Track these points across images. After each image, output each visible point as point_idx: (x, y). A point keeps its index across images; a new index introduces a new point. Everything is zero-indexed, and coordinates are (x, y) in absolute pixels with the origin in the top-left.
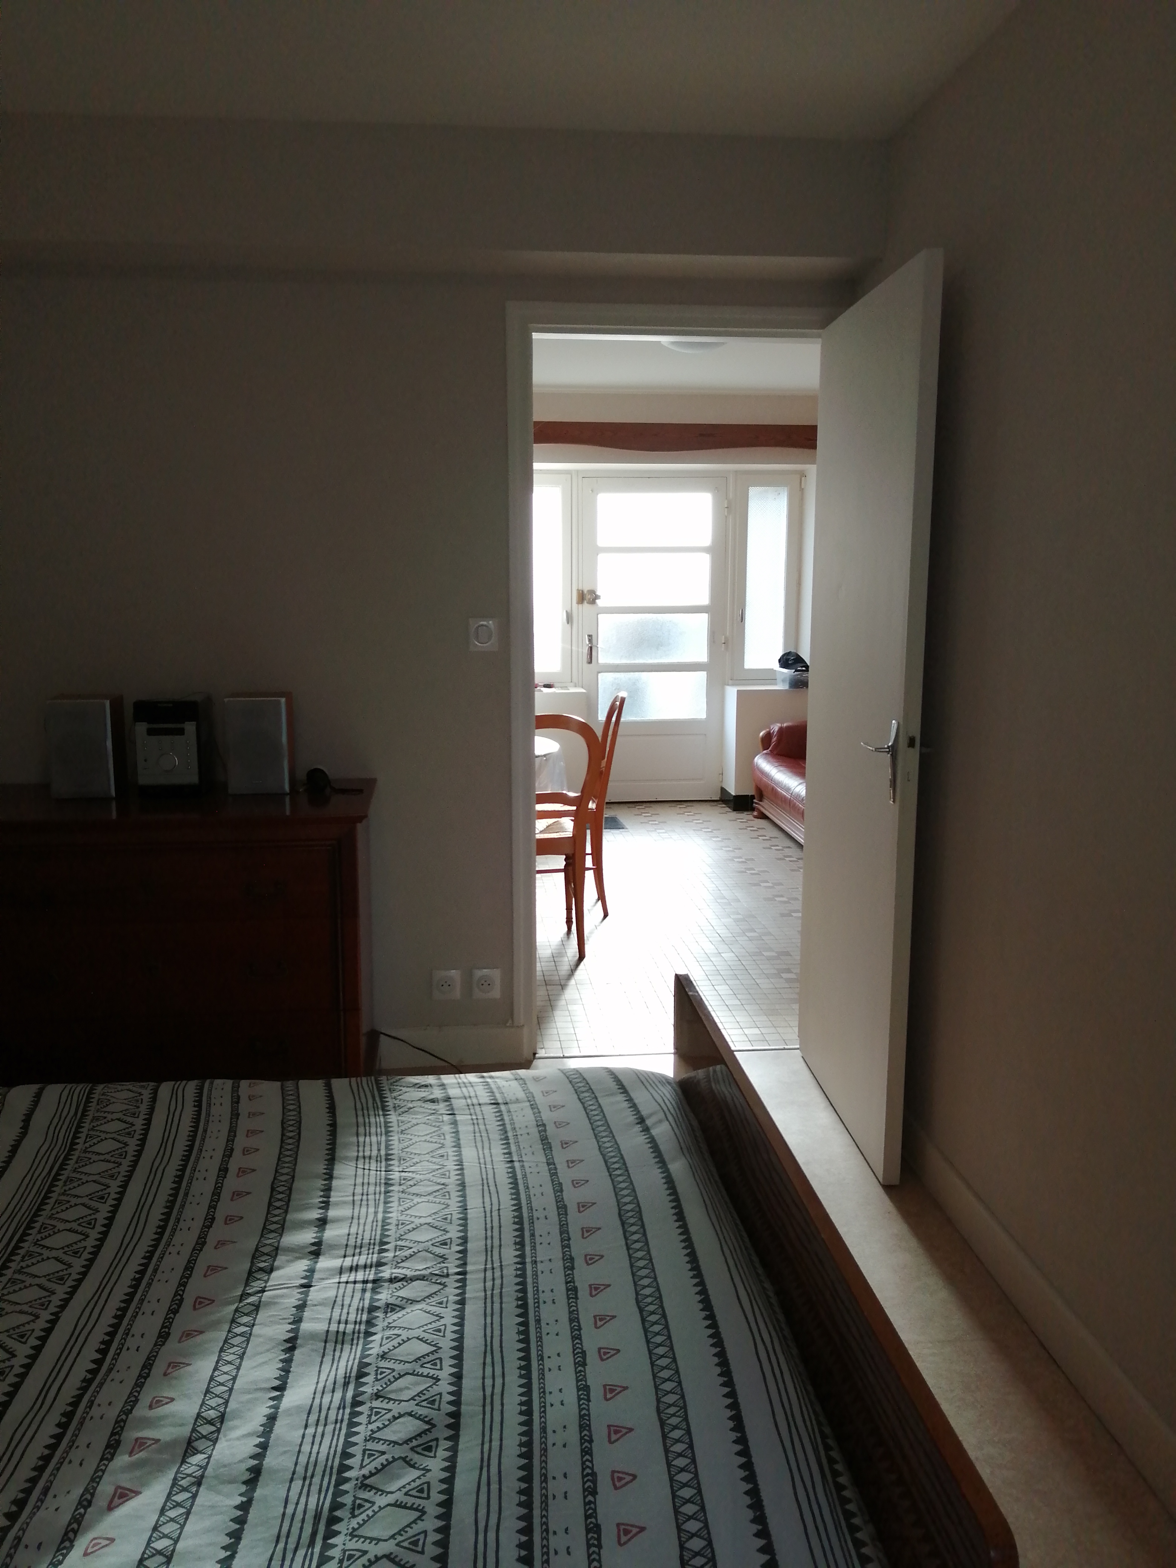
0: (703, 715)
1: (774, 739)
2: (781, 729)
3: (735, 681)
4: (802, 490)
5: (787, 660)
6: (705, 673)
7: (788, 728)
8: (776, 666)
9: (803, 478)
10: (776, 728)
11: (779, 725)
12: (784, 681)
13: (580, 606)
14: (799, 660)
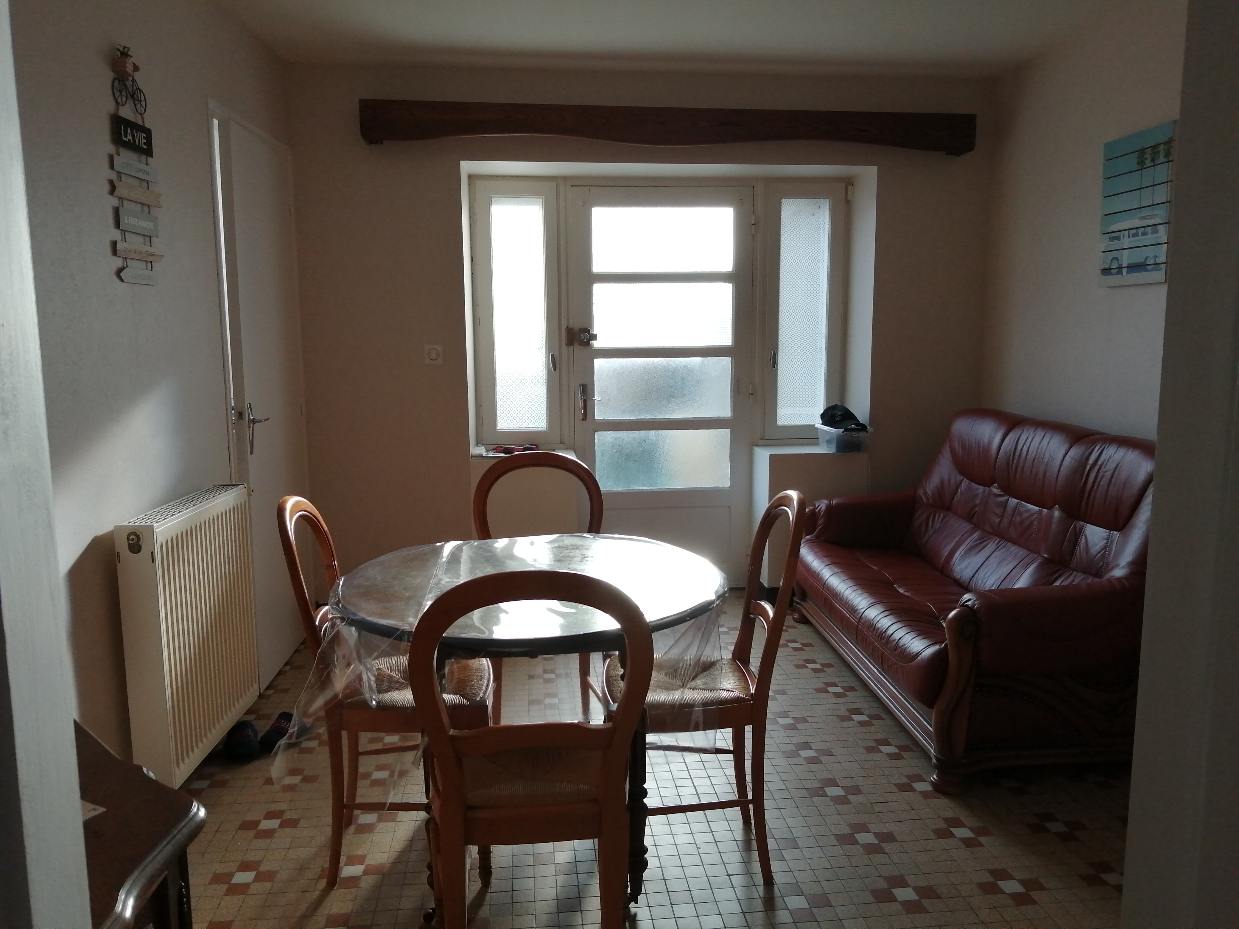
0: (726, 484)
1: (821, 521)
2: (829, 508)
3: (765, 441)
4: (848, 202)
5: (833, 416)
6: (728, 431)
7: (838, 505)
8: (818, 423)
9: (850, 187)
10: (822, 505)
11: (826, 502)
12: (829, 442)
13: (571, 348)
14: (849, 416)
